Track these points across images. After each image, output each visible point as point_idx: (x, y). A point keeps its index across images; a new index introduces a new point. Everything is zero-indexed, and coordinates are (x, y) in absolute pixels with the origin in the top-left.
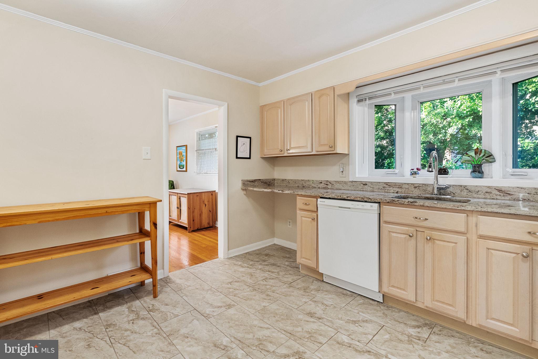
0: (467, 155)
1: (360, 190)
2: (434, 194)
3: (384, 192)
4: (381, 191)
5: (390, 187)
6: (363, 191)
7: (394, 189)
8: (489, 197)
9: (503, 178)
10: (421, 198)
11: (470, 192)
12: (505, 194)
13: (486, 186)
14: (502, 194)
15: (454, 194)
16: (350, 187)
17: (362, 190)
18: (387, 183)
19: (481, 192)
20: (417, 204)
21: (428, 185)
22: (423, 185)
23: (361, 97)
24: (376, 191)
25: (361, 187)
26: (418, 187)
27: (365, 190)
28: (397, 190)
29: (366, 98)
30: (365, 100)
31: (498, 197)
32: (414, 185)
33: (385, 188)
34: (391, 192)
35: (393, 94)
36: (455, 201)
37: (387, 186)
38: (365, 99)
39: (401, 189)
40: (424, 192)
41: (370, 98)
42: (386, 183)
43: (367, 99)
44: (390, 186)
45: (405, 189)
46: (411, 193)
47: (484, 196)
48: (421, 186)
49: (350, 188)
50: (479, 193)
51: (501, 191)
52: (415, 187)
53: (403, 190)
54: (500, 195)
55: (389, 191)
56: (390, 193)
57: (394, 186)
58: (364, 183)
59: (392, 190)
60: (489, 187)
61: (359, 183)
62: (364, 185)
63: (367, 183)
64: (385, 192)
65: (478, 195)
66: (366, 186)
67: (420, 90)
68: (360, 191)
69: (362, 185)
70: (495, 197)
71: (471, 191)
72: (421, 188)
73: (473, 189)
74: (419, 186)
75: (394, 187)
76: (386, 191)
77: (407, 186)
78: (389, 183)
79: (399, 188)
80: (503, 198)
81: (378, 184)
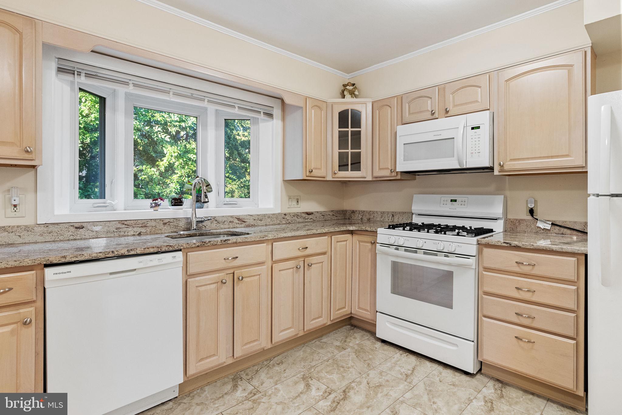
0: (190, 183)
1: (67, 239)
2: (193, 230)
3: (117, 237)
4: (112, 235)
5: (128, 227)
6: (75, 239)
7: (135, 229)
8: (232, 226)
9: (217, 207)
10: (184, 236)
11: (218, 224)
12: (242, 222)
13: (230, 216)
14: (240, 222)
15: (205, 227)
16: (41, 235)
17: (72, 237)
18: (123, 222)
19: (226, 222)
20: (229, 242)
21: (181, 219)
22: (174, 220)
23: (68, 66)
24: (102, 236)
25: (71, 234)
26: (168, 224)
27: (79, 238)
28: (139, 230)
29: (80, 72)
30: (79, 74)
31: (238, 225)
32: (163, 221)
33: (119, 230)
34: (130, 234)
35: (131, 85)
36: (216, 234)
37: (124, 226)
38: (78, 72)
39: (145, 228)
40: (175, 228)
41: (88, 75)
42: (121, 221)
43: (83, 75)
44: (128, 225)
45: (150, 228)
46: (160, 232)
47: (228, 226)
48: (172, 221)
49: (40, 239)
50: (225, 223)
51: (239, 220)
52: (165, 224)
53: (148, 230)
54: (239, 223)
55: (126, 233)
56: (128, 236)
57: (135, 224)
58: (77, 225)
59: (131, 231)
60: (232, 217)
61: (67, 226)
62: (76, 228)
63: (83, 225)
64: (120, 236)
65: (224, 226)
66: (81, 230)
67: (168, 95)
68: (69, 240)
69: (73, 229)
70: (236, 225)
71: (219, 222)
72: (172, 224)
73: (220, 220)
74: (169, 222)
75: (134, 226)
76: (122, 233)
77: (153, 224)
78: (126, 221)
79: (142, 227)
80: (241, 226)
81: (108, 224)
